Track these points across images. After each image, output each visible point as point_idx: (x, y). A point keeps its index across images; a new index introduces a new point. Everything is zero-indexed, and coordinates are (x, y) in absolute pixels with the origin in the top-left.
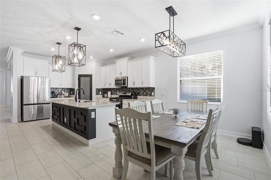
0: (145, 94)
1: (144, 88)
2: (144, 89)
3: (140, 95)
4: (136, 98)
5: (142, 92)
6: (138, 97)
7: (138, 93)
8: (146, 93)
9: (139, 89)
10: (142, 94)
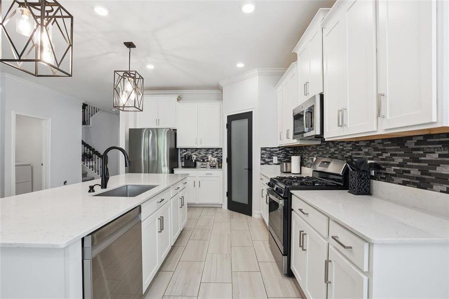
0: (415, 172)
1: (410, 138)
2: (411, 144)
3: (388, 178)
4: (365, 190)
5: (399, 160)
6: (378, 186)
7: (377, 167)
8: (424, 171)
9: (380, 147)
10: (399, 174)
